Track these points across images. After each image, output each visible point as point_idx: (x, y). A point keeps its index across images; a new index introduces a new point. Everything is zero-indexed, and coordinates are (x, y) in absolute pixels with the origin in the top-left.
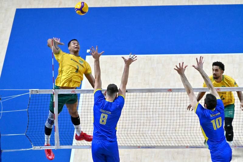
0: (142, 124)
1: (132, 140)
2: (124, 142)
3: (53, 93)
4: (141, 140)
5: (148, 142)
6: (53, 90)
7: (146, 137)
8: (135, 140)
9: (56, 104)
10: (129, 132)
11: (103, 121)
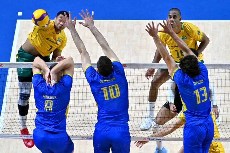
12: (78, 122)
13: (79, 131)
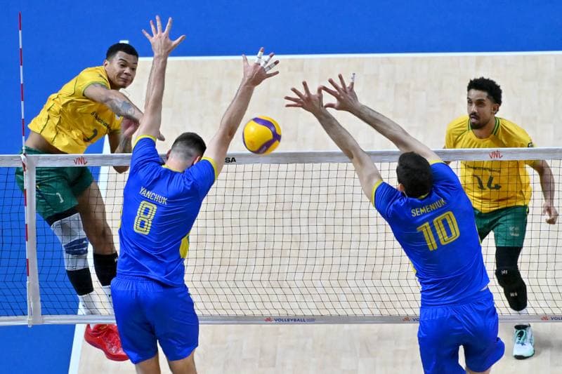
0: (277, 253)
1: (249, 299)
2: (226, 305)
3: (21, 166)
4: (274, 298)
5: (295, 306)
6: (22, 156)
7: (288, 291)
8: (257, 298)
9: (31, 196)
10: (239, 277)
11: (142, 224)
12: (257, 284)
13: (260, 305)
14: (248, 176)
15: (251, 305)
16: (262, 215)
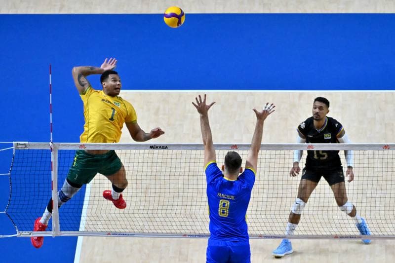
1: (174, 224)
2: (161, 227)
3: (50, 149)
5: (199, 228)
6: (50, 143)
7: (195, 220)
8: (178, 224)
9: (55, 166)
10: (169, 212)
12: (178, 216)
13: (179, 227)
14: (174, 156)
15: (175, 228)
16: (182, 178)
